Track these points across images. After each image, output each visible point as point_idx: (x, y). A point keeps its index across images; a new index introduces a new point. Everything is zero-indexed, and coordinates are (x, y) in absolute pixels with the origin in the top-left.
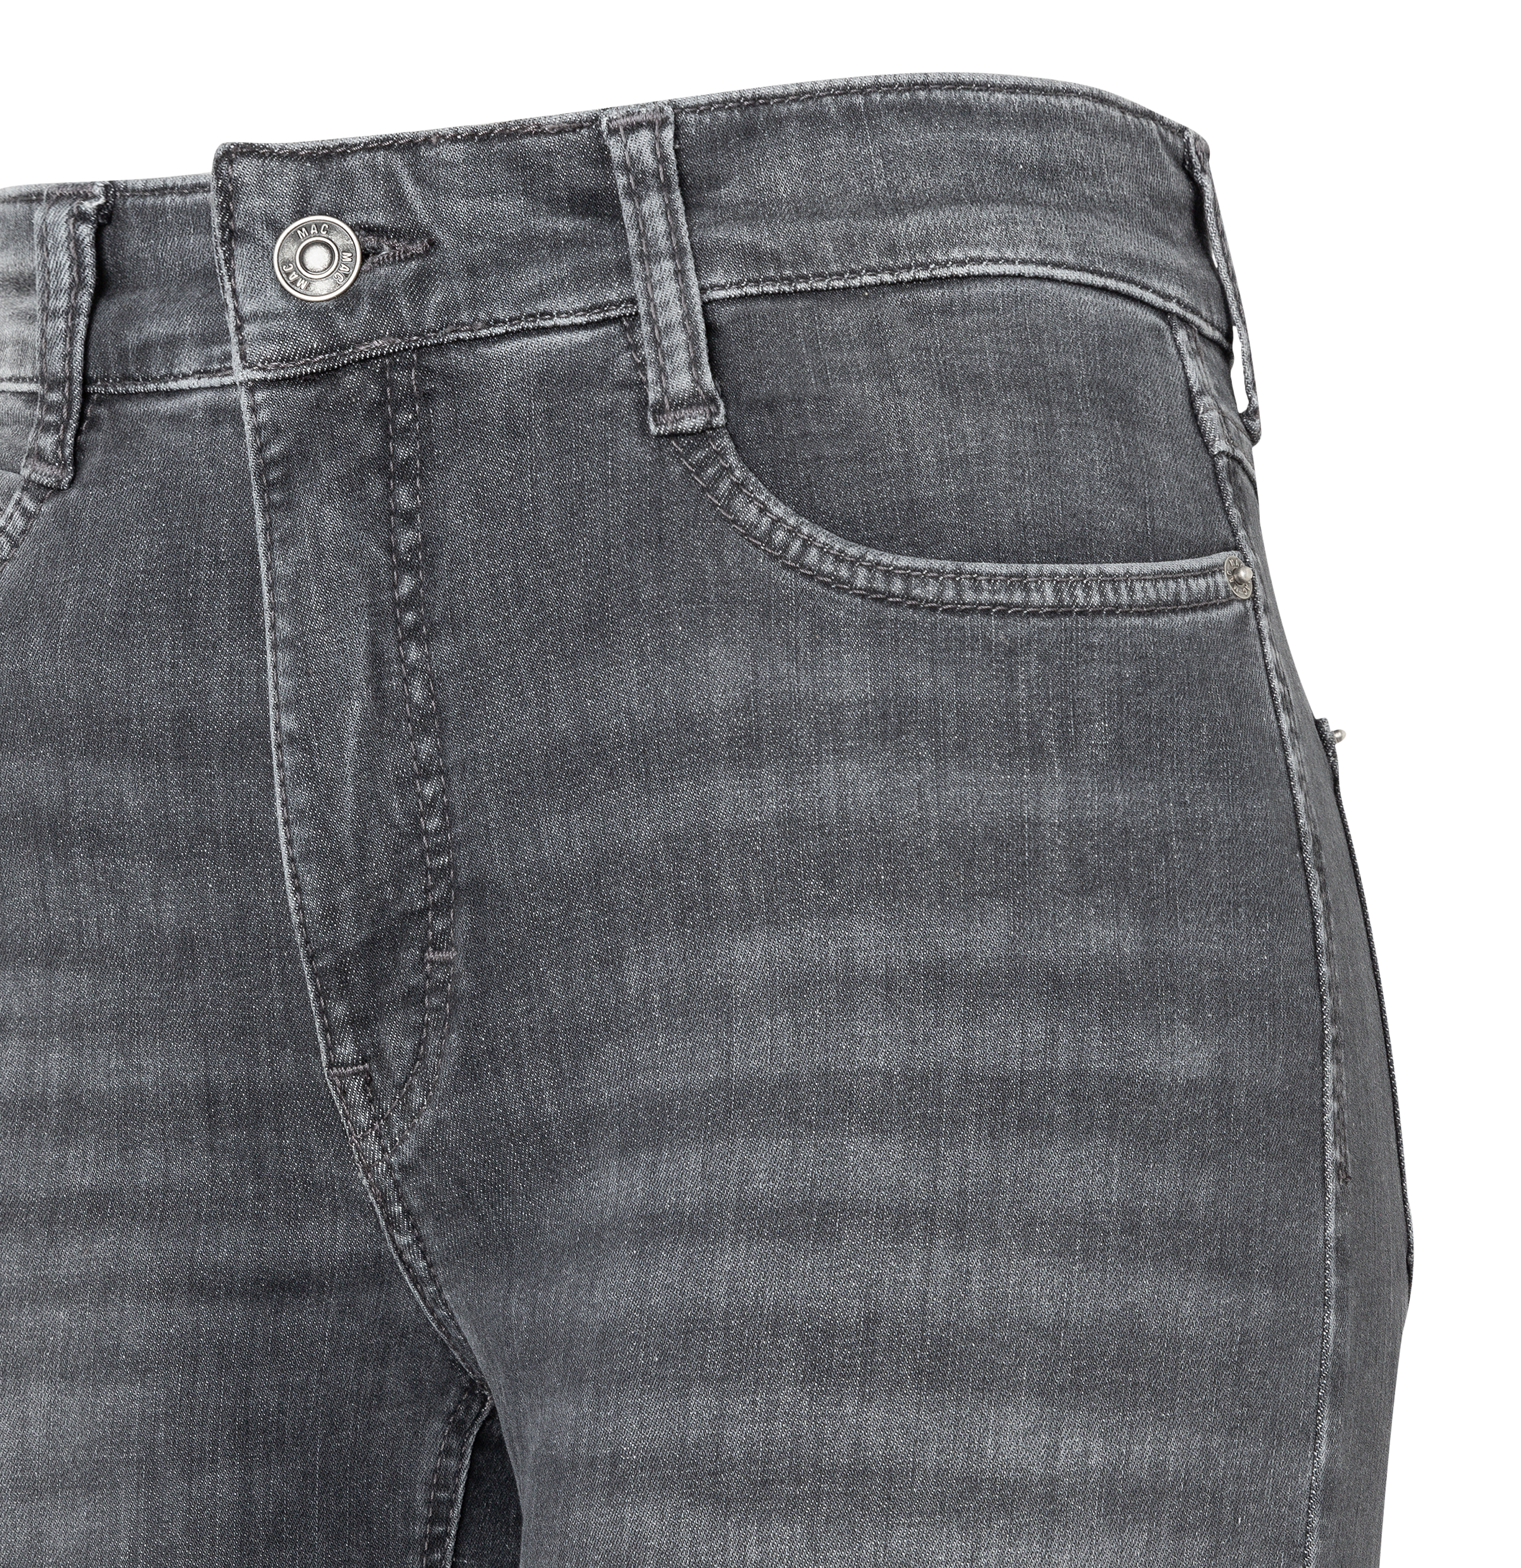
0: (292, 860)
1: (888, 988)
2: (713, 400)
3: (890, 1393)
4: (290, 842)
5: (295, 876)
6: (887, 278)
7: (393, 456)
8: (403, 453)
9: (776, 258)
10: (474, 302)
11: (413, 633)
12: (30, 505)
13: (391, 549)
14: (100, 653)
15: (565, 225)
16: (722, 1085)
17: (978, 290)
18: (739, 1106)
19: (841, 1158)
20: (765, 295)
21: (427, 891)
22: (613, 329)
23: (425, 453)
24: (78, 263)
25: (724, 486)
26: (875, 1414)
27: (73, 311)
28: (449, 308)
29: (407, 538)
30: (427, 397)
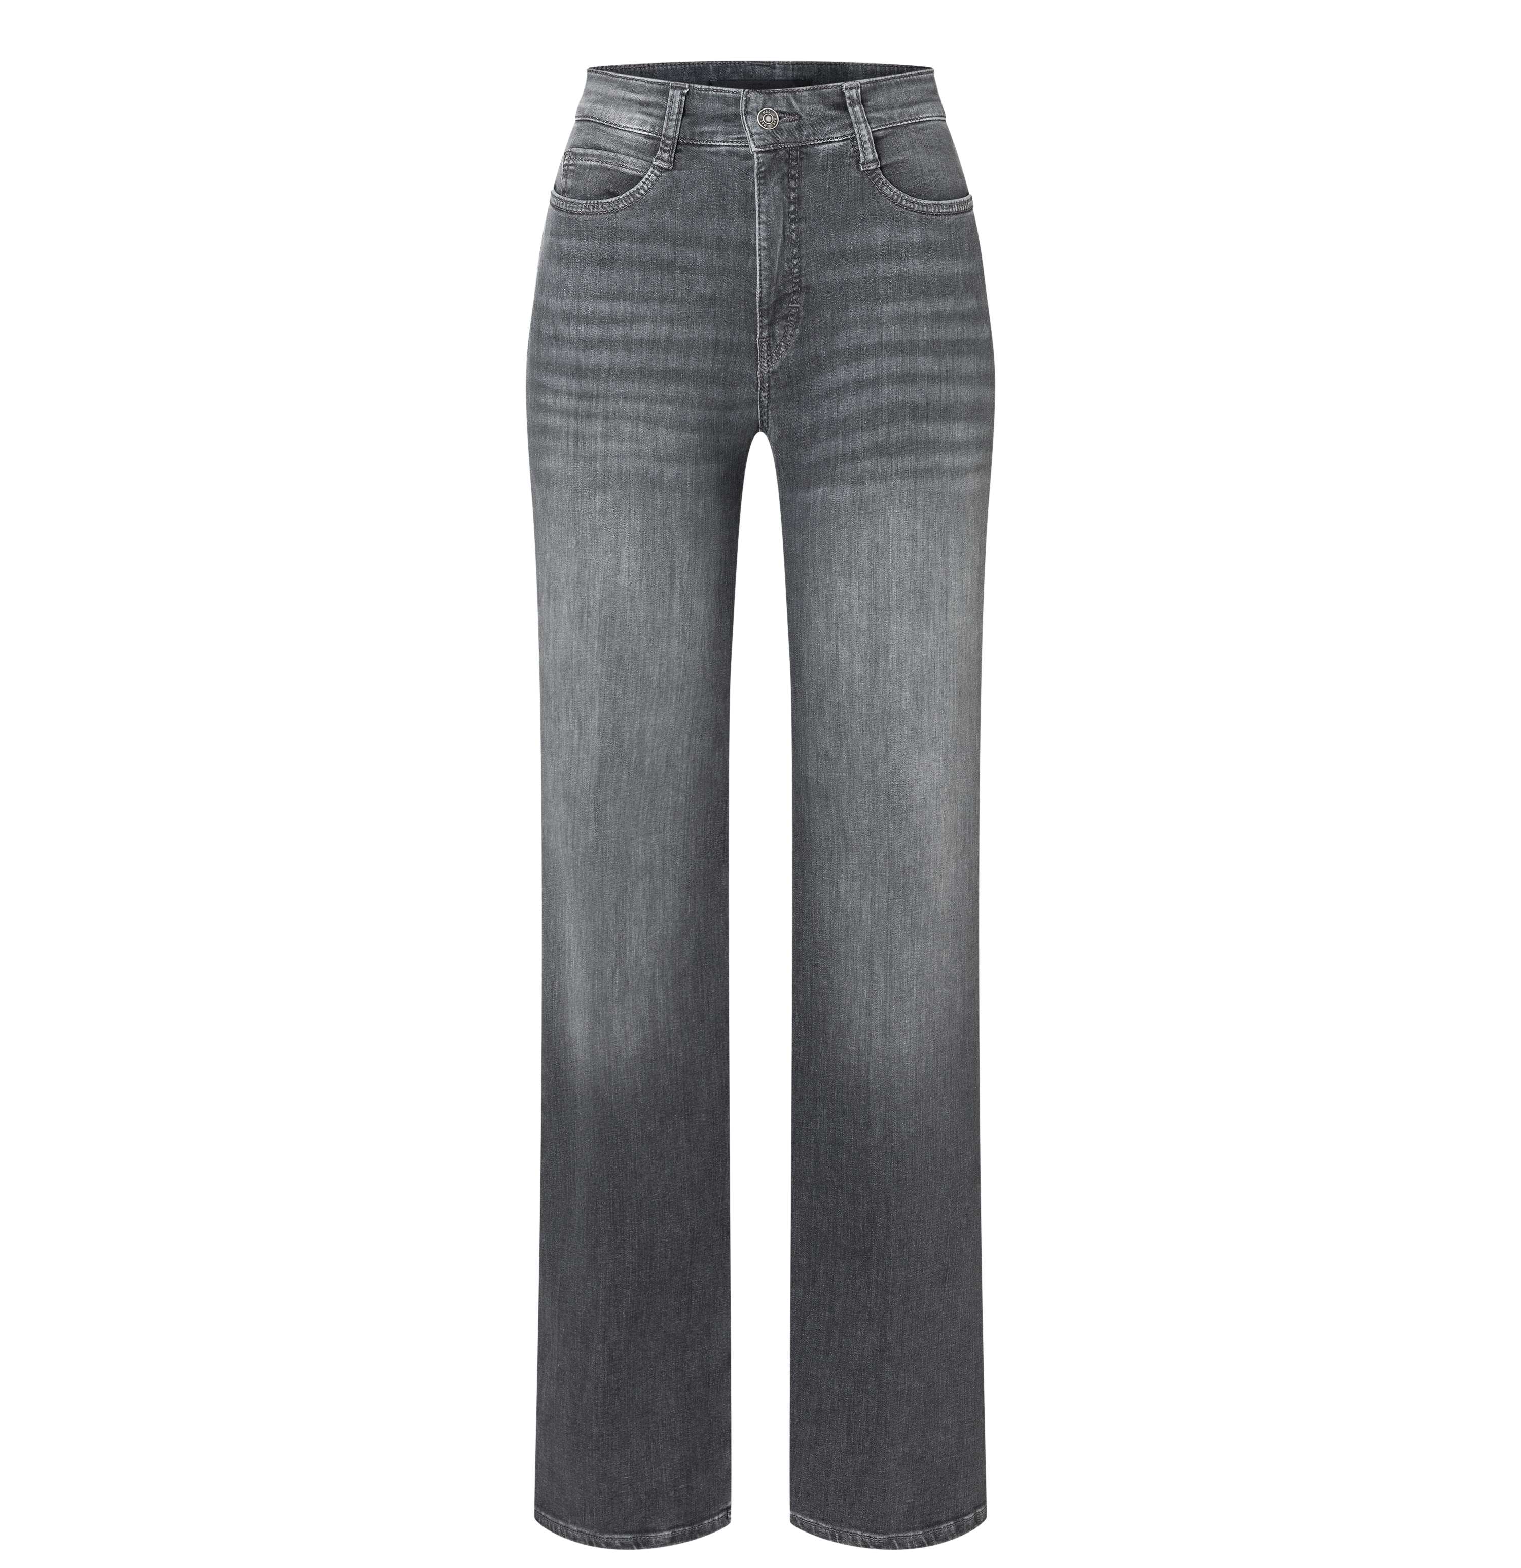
0: (760, 280)
1: (926, 319)
2: (877, 161)
3: (934, 422)
4: (760, 275)
5: (760, 284)
6: (910, 122)
7: (790, 173)
8: (793, 172)
9: (885, 120)
10: (814, 134)
11: (793, 221)
12: (658, 173)
13: (789, 198)
14: (692, 219)
15: (834, 112)
16: (878, 343)
17: (929, 123)
18: (885, 348)
19: (916, 362)
20: (882, 129)
21: (793, 288)
22: (848, 142)
23: (799, 173)
24: (680, 107)
25: (880, 184)
26: (931, 427)
27: (677, 120)
28: (808, 136)
29: (793, 195)
30: (801, 159)
